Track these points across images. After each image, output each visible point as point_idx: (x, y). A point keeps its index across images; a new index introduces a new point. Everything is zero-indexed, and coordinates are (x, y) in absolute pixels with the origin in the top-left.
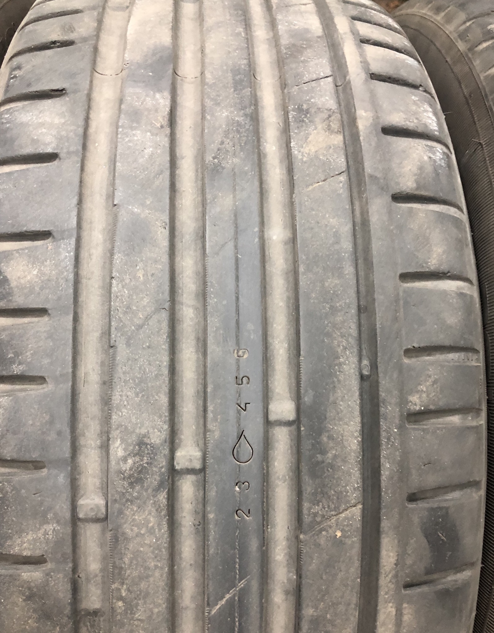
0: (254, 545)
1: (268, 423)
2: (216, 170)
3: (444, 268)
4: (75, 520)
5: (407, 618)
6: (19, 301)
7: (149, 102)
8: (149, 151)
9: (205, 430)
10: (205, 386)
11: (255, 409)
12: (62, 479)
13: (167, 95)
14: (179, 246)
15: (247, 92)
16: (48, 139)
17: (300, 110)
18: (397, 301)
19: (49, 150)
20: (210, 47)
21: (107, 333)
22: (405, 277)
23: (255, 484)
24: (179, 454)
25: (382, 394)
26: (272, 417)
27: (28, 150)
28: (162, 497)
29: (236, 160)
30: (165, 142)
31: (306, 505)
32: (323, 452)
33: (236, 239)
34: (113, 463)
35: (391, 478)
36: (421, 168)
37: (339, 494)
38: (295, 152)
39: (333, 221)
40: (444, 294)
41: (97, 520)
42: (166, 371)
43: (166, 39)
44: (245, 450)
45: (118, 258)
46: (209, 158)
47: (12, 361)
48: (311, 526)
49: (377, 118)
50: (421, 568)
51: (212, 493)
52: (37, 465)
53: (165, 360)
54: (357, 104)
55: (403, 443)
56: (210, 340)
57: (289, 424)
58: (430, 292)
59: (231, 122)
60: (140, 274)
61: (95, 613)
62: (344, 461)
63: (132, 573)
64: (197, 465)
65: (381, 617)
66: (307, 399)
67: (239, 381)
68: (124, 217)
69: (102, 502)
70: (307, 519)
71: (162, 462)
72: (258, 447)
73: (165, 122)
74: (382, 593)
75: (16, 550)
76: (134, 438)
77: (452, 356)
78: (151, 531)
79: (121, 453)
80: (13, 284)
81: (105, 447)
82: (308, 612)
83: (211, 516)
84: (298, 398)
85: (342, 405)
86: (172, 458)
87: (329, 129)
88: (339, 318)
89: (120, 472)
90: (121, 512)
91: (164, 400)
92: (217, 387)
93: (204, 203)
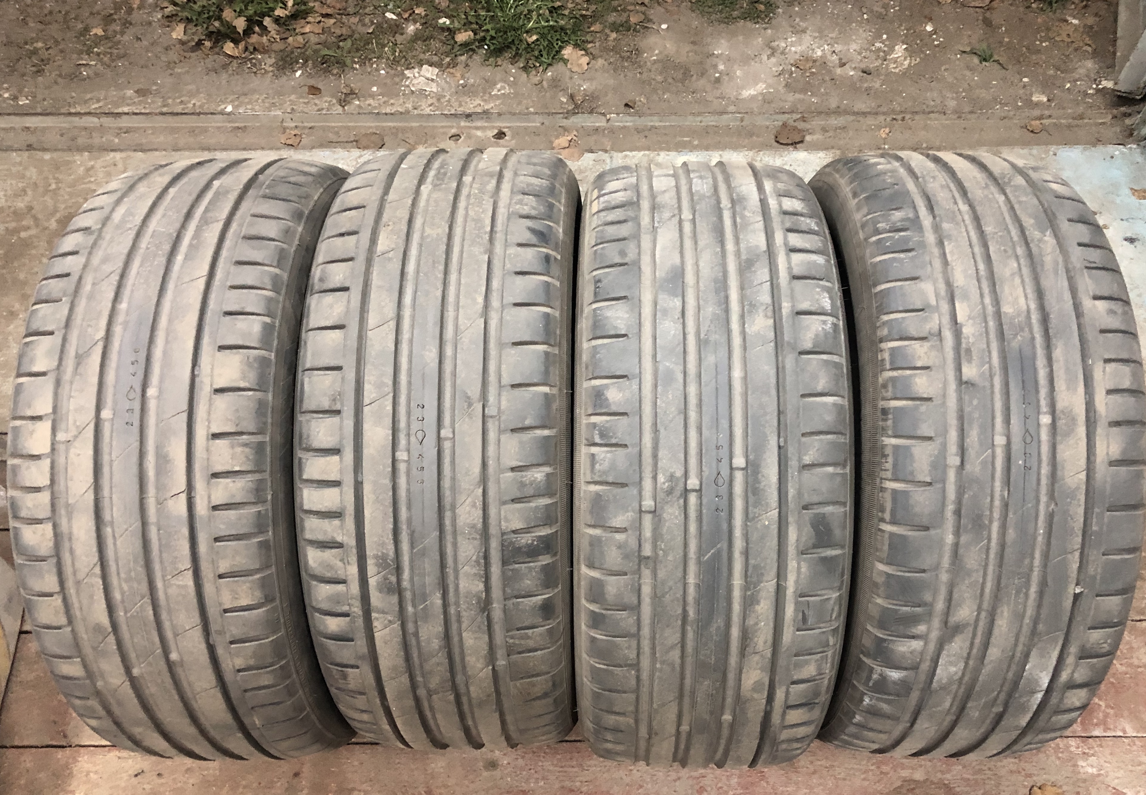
0: (725, 526)
1: (732, 468)
2: (707, 342)
3: (826, 391)
4: (641, 511)
5: (803, 570)
6: (614, 409)
7: (671, 304)
8: (673, 332)
9: (701, 471)
10: (701, 450)
11: (725, 462)
12: (635, 492)
13: (680, 298)
14: (688, 381)
15: (722, 294)
16: (622, 326)
17: (751, 305)
18: (799, 409)
19: (623, 332)
20: (701, 264)
21: (655, 424)
22: (803, 396)
23: (726, 498)
24: (688, 482)
25: (789, 455)
26: (734, 466)
27: (612, 332)
28: (682, 501)
29: (717, 336)
30: (680, 327)
31: (750, 508)
32: (759, 483)
33: (716, 378)
34: (659, 485)
35: (793, 497)
36: (817, 336)
37: (767, 504)
38: (747, 330)
39: (766, 368)
40: (825, 404)
41: (650, 512)
42: (683, 443)
43: (677, 261)
44: (720, 481)
45: (659, 388)
46: (702, 336)
47: (612, 437)
48: (754, 518)
49: (793, 306)
50: (810, 543)
51: (705, 501)
52: (623, 485)
53: (683, 437)
54: (783, 298)
55: (800, 480)
56: (704, 428)
57: (743, 469)
58: (818, 403)
59: (714, 314)
60: (670, 396)
61: (648, 558)
62: (770, 487)
63: (667, 537)
64: (698, 488)
65: (790, 567)
66: (751, 457)
67: (718, 448)
68: (661, 368)
69: (653, 503)
70: (751, 516)
71: (681, 485)
72: (727, 478)
73: (680, 315)
74: (790, 555)
75: (614, 525)
76: (668, 474)
77: (829, 437)
78: (676, 517)
79: (662, 480)
80: (611, 401)
81: (655, 478)
82: (752, 562)
83: (704, 511)
84: (747, 457)
85: (769, 461)
86: (686, 484)
87: (766, 316)
88: (768, 418)
89: (662, 489)
90: (662, 508)
91: (682, 456)
92: (707, 450)
93: (700, 359)
